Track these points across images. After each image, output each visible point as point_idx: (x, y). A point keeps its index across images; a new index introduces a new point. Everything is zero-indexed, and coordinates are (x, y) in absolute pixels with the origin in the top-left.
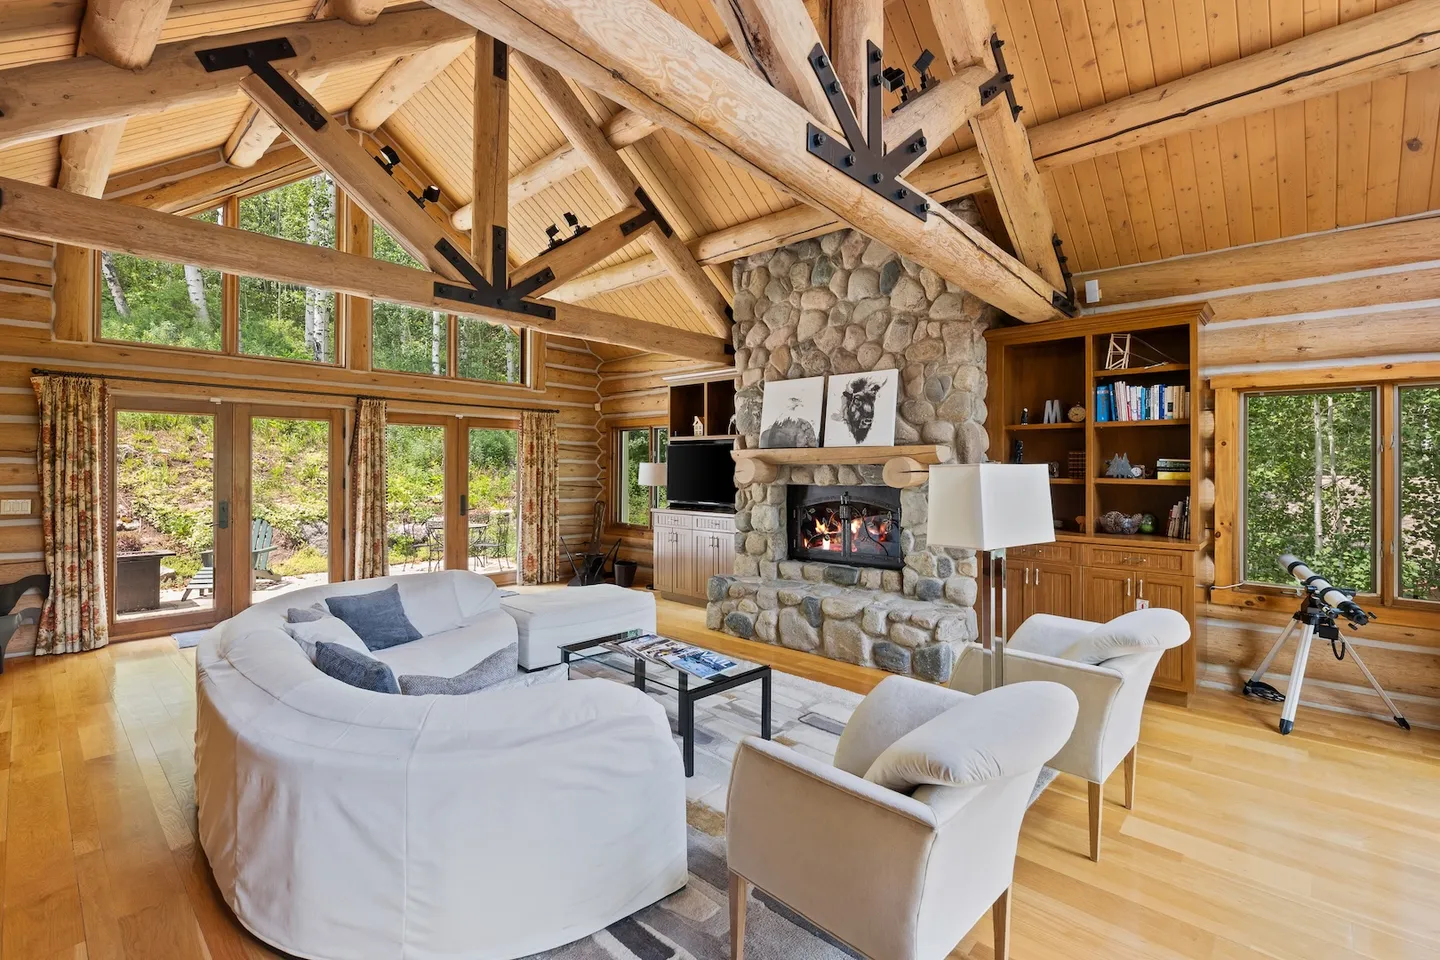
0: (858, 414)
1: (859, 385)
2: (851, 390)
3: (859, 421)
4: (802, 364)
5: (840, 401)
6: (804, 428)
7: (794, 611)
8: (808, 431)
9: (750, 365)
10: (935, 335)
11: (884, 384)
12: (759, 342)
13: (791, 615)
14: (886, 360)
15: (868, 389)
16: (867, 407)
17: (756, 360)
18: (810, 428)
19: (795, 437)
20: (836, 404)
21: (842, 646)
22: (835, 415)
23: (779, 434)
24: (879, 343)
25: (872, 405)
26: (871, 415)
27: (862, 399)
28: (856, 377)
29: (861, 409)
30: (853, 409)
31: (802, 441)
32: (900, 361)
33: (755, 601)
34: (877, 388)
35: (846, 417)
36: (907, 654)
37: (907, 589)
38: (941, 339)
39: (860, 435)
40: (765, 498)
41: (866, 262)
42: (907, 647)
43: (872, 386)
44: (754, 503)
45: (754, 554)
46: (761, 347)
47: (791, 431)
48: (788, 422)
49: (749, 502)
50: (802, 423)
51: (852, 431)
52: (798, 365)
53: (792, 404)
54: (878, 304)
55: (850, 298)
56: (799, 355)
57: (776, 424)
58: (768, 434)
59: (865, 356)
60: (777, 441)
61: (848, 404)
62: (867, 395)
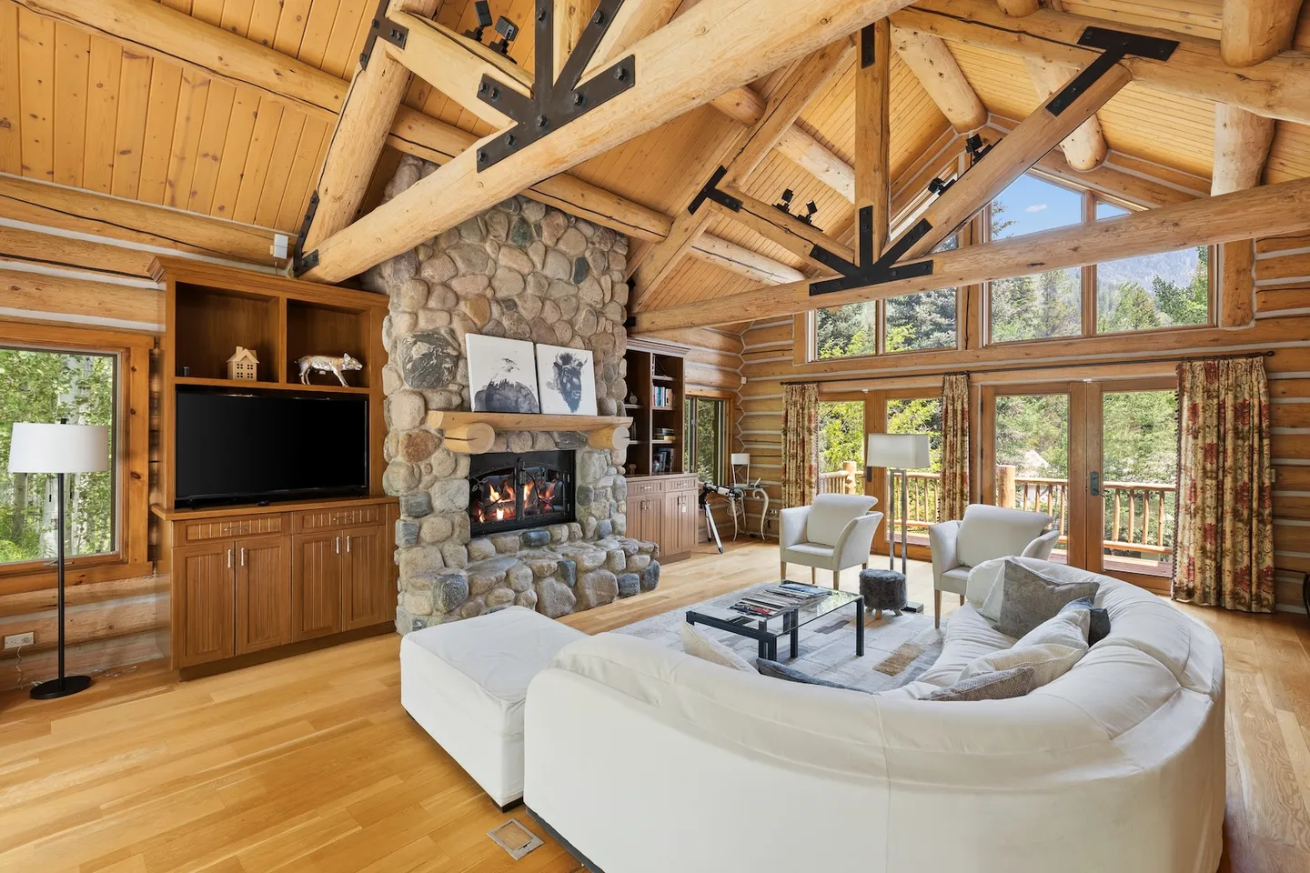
0: (569, 385)
1: (567, 359)
2: (560, 362)
3: (571, 392)
4: (506, 323)
5: (552, 370)
6: (524, 392)
7: (552, 580)
8: (529, 396)
9: (432, 303)
10: (611, 331)
11: (586, 362)
12: (445, 278)
13: (552, 585)
14: (578, 341)
15: (574, 364)
16: (575, 380)
17: (444, 300)
18: (530, 393)
19: (517, 400)
20: (548, 374)
21: (599, 593)
22: (549, 384)
23: (498, 396)
24: (571, 323)
25: (579, 379)
26: (579, 387)
27: (569, 371)
28: (563, 351)
29: (570, 381)
30: (565, 381)
31: (524, 407)
32: (588, 345)
33: (509, 586)
34: (580, 365)
35: (559, 387)
36: (637, 576)
37: (590, 534)
38: (613, 334)
39: (574, 404)
40: (455, 470)
41: (562, 246)
42: (636, 572)
43: (577, 362)
44: (436, 479)
45: (434, 544)
46: (446, 285)
47: (511, 395)
48: (505, 384)
49: (426, 479)
50: (520, 387)
51: (566, 400)
52: (499, 323)
53: (507, 366)
54: (572, 290)
55: (547, 272)
56: (503, 314)
57: (491, 385)
58: (484, 395)
59: (563, 332)
60: (496, 404)
61: (560, 375)
62: (573, 368)
